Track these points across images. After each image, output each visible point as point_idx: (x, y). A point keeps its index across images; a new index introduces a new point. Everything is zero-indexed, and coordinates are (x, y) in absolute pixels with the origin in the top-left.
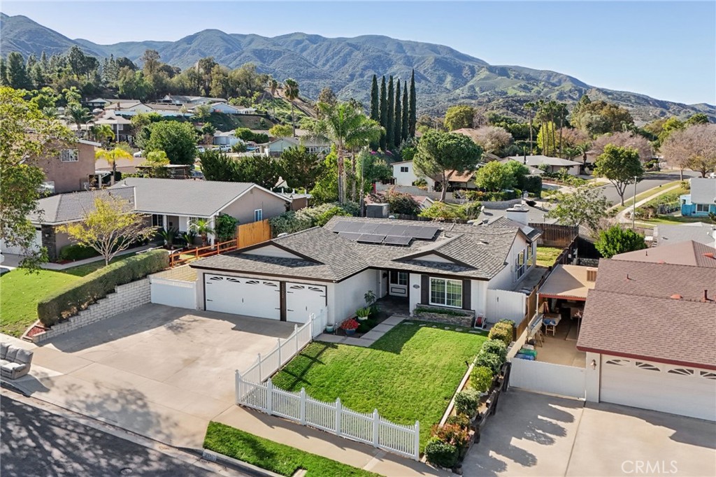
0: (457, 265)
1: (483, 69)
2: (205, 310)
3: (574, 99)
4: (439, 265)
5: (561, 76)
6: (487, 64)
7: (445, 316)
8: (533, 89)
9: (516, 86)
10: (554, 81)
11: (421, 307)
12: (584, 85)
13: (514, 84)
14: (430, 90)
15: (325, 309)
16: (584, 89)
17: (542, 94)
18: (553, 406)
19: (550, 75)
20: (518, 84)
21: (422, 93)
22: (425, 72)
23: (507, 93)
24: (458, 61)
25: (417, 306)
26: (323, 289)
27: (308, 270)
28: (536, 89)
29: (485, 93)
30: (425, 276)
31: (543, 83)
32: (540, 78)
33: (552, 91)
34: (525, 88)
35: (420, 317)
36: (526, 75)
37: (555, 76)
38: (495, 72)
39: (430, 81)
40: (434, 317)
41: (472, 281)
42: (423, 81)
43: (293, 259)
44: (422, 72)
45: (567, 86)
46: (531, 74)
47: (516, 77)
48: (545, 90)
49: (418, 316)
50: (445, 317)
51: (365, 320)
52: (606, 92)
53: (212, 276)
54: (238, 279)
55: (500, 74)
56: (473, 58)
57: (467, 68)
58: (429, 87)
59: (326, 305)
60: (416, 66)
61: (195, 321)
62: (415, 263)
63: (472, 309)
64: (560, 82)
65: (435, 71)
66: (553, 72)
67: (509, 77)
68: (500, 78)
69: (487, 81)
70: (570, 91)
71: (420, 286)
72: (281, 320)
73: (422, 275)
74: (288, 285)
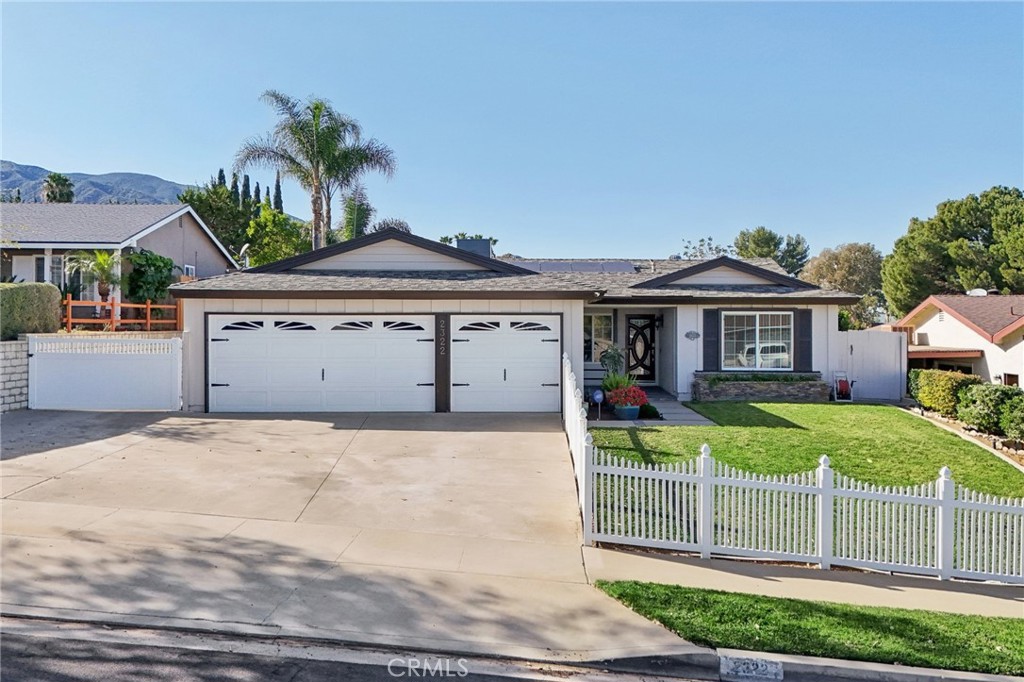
0: (774, 285)
2: (206, 411)
4: (737, 288)
7: (773, 385)
11: (704, 377)
25: (696, 376)
26: (552, 322)
27: (507, 282)
30: (712, 311)
41: (814, 310)
43: (448, 271)
53: (231, 320)
63: (814, 369)
71: (701, 332)
72: (437, 411)
73: (704, 310)
74: (456, 323)
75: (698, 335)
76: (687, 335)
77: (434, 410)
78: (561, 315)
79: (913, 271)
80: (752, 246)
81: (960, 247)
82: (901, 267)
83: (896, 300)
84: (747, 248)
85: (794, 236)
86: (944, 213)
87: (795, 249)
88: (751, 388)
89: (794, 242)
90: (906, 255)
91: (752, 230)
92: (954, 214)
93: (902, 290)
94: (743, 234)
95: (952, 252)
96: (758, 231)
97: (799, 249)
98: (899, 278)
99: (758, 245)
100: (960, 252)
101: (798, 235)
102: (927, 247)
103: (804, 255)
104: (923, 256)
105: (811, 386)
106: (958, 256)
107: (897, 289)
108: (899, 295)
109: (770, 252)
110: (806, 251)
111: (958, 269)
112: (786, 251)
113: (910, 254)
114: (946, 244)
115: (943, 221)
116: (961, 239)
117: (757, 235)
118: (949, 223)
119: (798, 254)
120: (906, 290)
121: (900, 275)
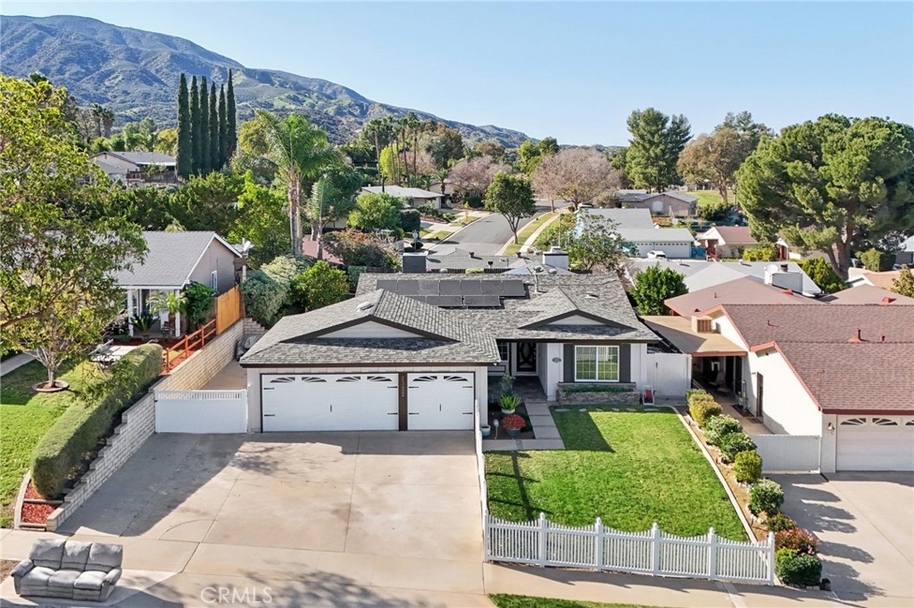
0: (608, 326)
1: (238, 72)
2: (262, 432)
3: (355, 116)
4: (585, 329)
5: (335, 87)
6: (242, 66)
7: (605, 394)
8: (304, 101)
9: (283, 97)
10: (329, 92)
11: (564, 387)
12: (363, 99)
13: (280, 94)
14: (168, 96)
16: (365, 104)
17: (316, 108)
18: (801, 485)
19: (323, 84)
20: (286, 95)
21: (155, 100)
22: (157, 71)
23: (272, 105)
24: (204, 60)
25: (559, 386)
26: (470, 377)
27: (442, 352)
28: (309, 101)
29: (244, 103)
30: (569, 346)
31: (316, 94)
32: (311, 88)
33: (328, 105)
34: (295, 99)
35: (570, 400)
36: (295, 84)
37: (329, 86)
38: (254, 77)
39: (165, 85)
40: (590, 398)
41: (632, 345)
42: (156, 84)
43: (406, 339)
44: (153, 72)
45: (346, 101)
46: (300, 82)
47: (281, 85)
48: (320, 103)
49: (568, 399)
50: (606, 396)
52: (390, 109)
53: (275, 377)
54: (322, 377)
55: (261, 81)
56: (223, 57)
57: (216, 70)
58: (165, 92)
59: (475, 398)
60: (143, 63)
61: (267, 450)
62: (553, 328)
63: (632, 381)
64: (334, 93)
65: (172, 71)
66: (325, 82)
67: (273, 85)
68: (261, 85)
69: (246, 89)
70: (350, 106)
71: (562, 358)
72: (400, 430)
73: (564, 347)
74: (410, 377)
75: (560, 360)
76: (553, 360)
77: (398, 428)
78: (474, 373)
79: (760, 185)
80: (642, 124)
81: (796, 168)
82: (750, 181)
83: (747, 206)
84: (638, 126)
85: (678, 116)
86: (784, 137)
87: (679, 127)
88: (592, 397)
89: (678, 121)
90: (754, 172)
91: (643, 109)
92: (793, 139)
93: (751, 199)
94: (634, 113)
95: (789, 171)
96: (648, 111)
97: (683, 127)
98: (749, 190)
99: (647, 124)
100: (796, 172)
101: (682, 115)
102: (771, 165)
103: (686, 132)
104: (767, 173)
105: (629, 395)
106: (794, 175)
107: (747, 197)
108: (749, 202)
109: (658, 130)
110: (688, 129)
111: (794, 185)
112: (671, 128)
113: (757, 171)
114: (785, 164)
115: (783, 144)
116: (796, 161)
117: (647, 114)
118: (788, 147)
119: (681, 132)
120: (754, 199)
121: (750, 187)
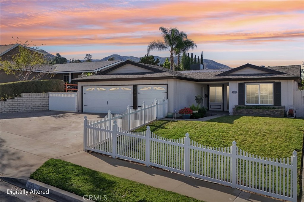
2: (82, 112)
11: (238, 107)
15: (166, 101)
25: (235, 106)
27: (153, 75)
30: (242, 84)
51: (197, 113)
59: (167, 98)
63: (282, 105)
71: (238, 91)
73: (239, 83)
74: (139, 88)
76: (233, 92)
78: (167, 84)
88: (252, 111)
105: (276, 111)
